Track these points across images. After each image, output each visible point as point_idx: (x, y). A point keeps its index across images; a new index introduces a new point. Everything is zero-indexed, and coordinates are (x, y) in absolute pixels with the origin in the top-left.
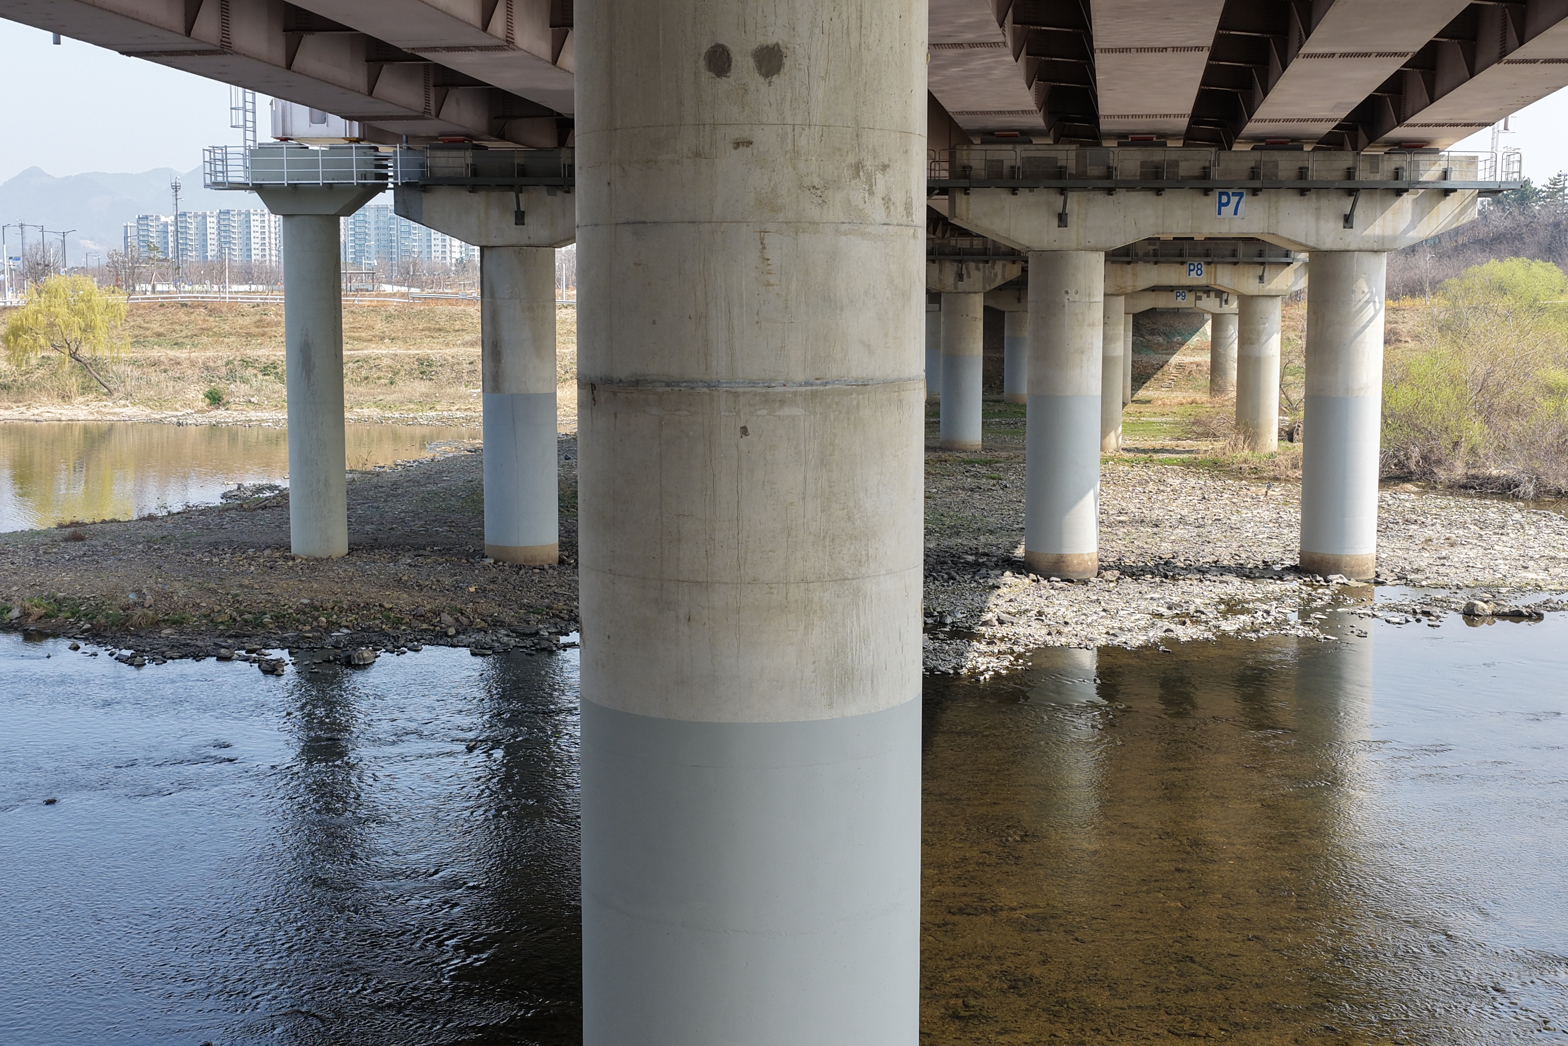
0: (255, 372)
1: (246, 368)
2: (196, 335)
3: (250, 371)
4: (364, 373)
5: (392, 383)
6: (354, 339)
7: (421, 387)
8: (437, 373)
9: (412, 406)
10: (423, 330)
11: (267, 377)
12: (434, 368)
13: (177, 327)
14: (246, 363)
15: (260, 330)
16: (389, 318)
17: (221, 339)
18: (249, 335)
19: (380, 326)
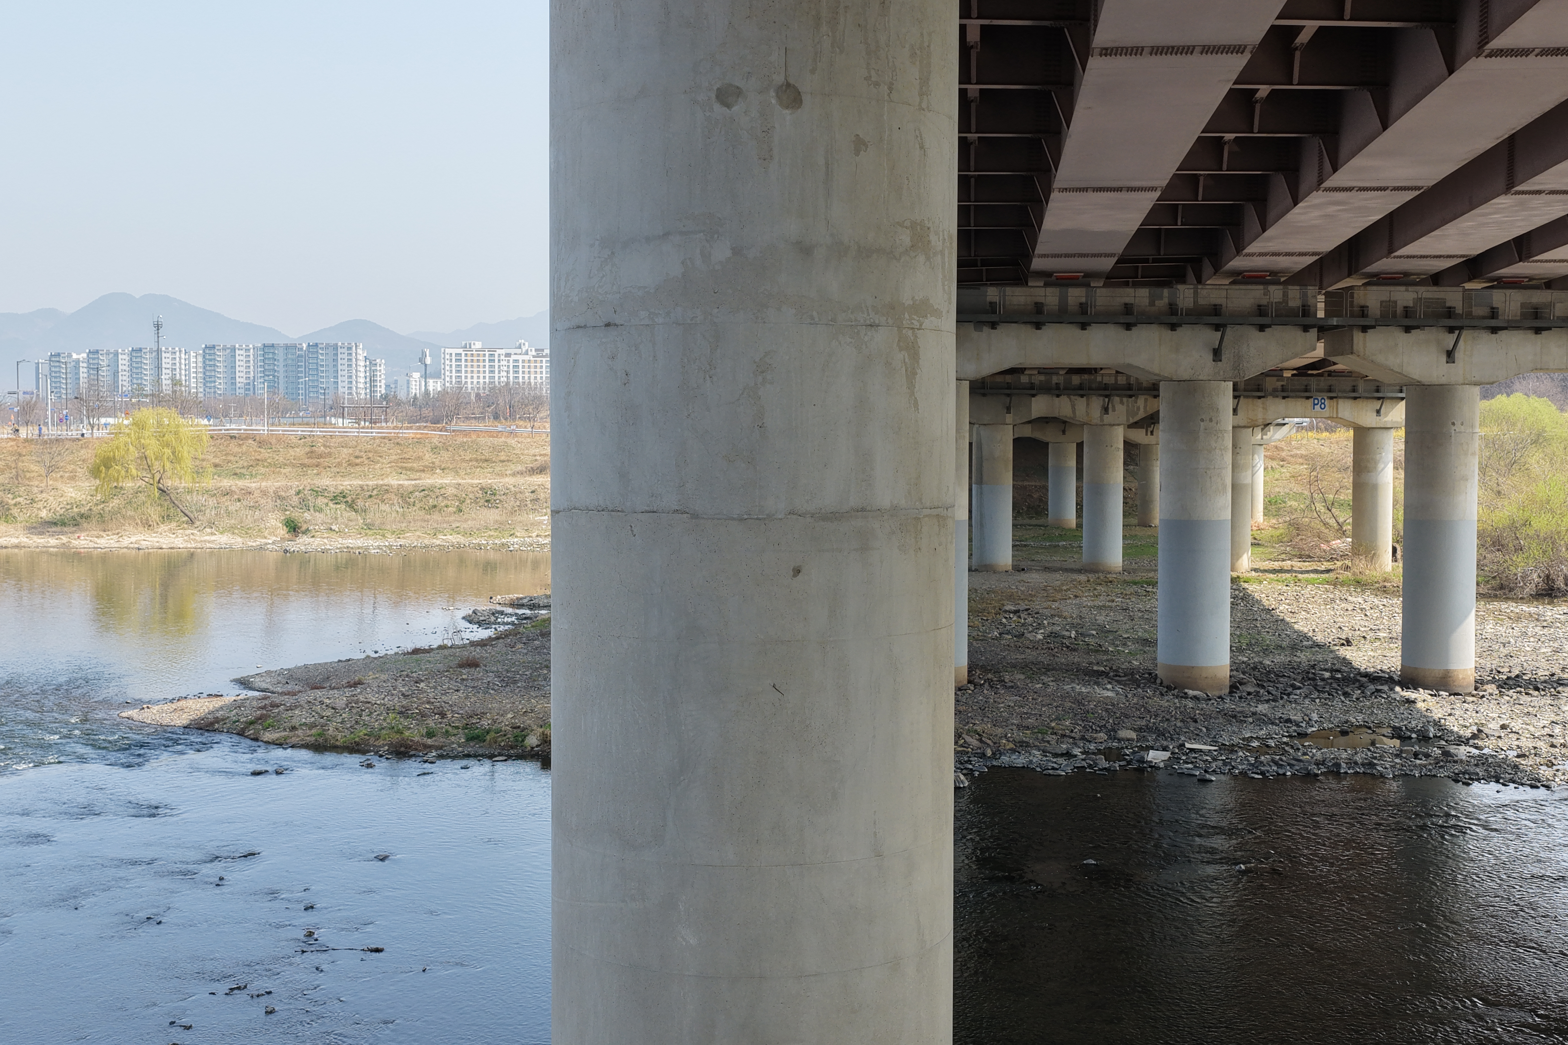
0: (326, 501)
1: (317, 496)
2: (251, 466)
3: (321, 501)
4: (431, 502)
5: (460, 511)
6: (406, 469)
7: (492, 515)
8: (500, 501)
9: (492, 533)
10: (471, 460)
11: (339, 506)
12: (497, 497)
13: (232, 458)
14: (317, 492)
15: (315, 461)
16: (434, 449)
17: (278, 470)
18: (303, 465)
19: (429, 457)
